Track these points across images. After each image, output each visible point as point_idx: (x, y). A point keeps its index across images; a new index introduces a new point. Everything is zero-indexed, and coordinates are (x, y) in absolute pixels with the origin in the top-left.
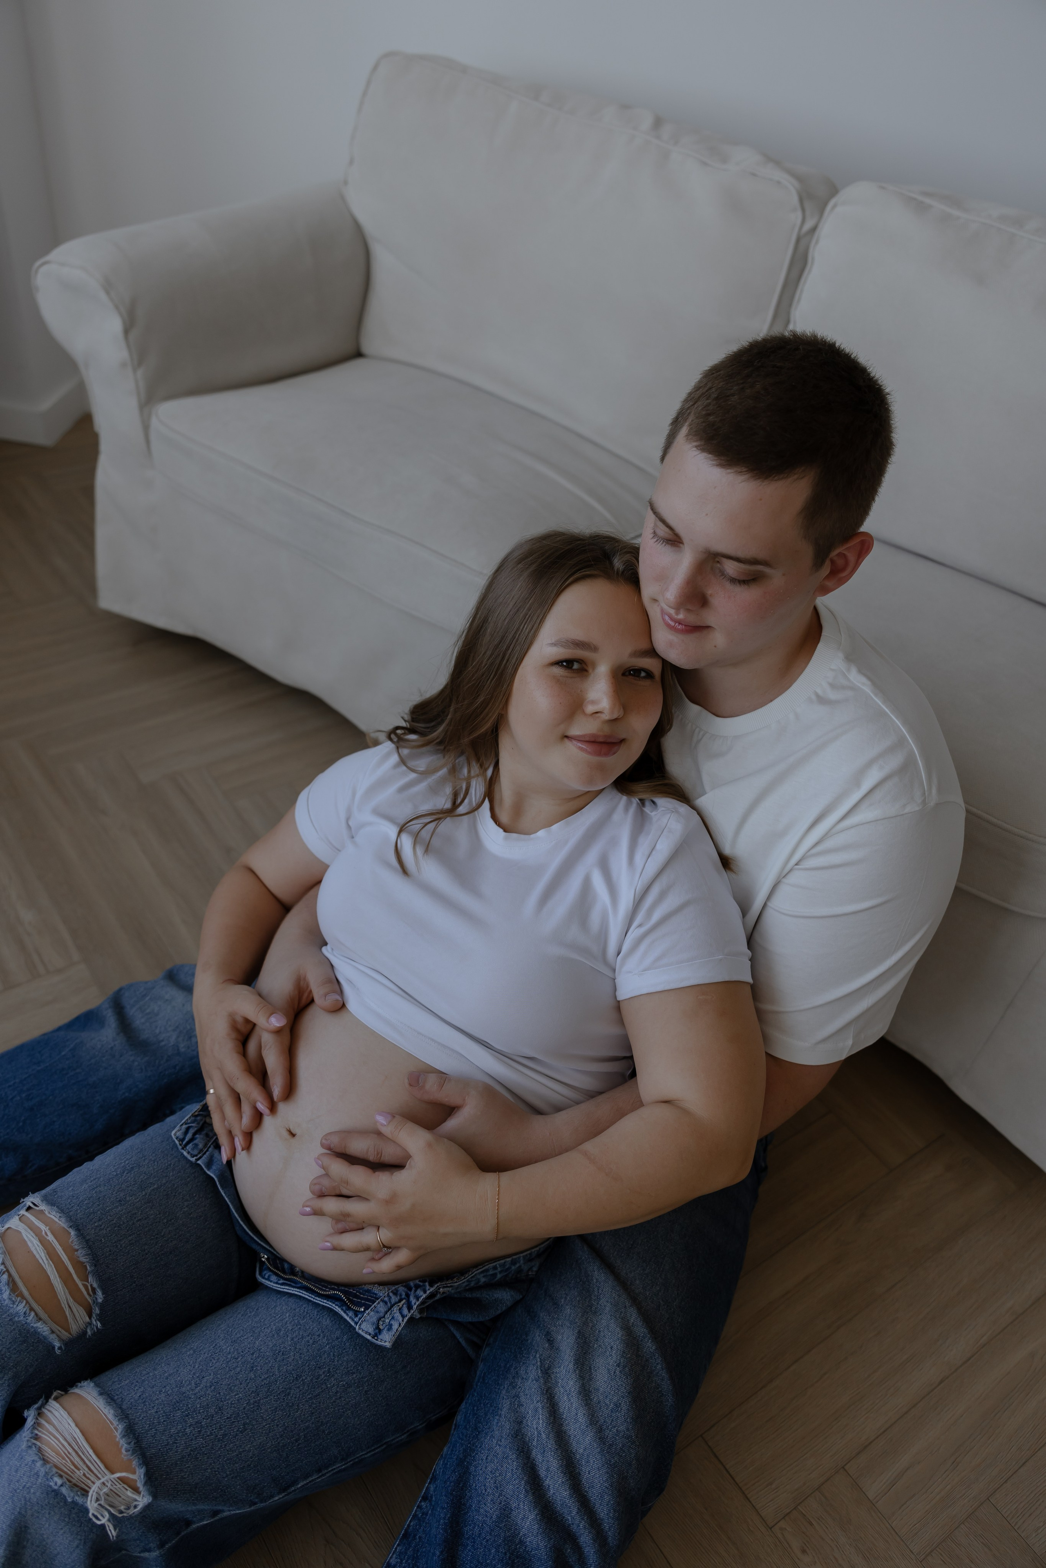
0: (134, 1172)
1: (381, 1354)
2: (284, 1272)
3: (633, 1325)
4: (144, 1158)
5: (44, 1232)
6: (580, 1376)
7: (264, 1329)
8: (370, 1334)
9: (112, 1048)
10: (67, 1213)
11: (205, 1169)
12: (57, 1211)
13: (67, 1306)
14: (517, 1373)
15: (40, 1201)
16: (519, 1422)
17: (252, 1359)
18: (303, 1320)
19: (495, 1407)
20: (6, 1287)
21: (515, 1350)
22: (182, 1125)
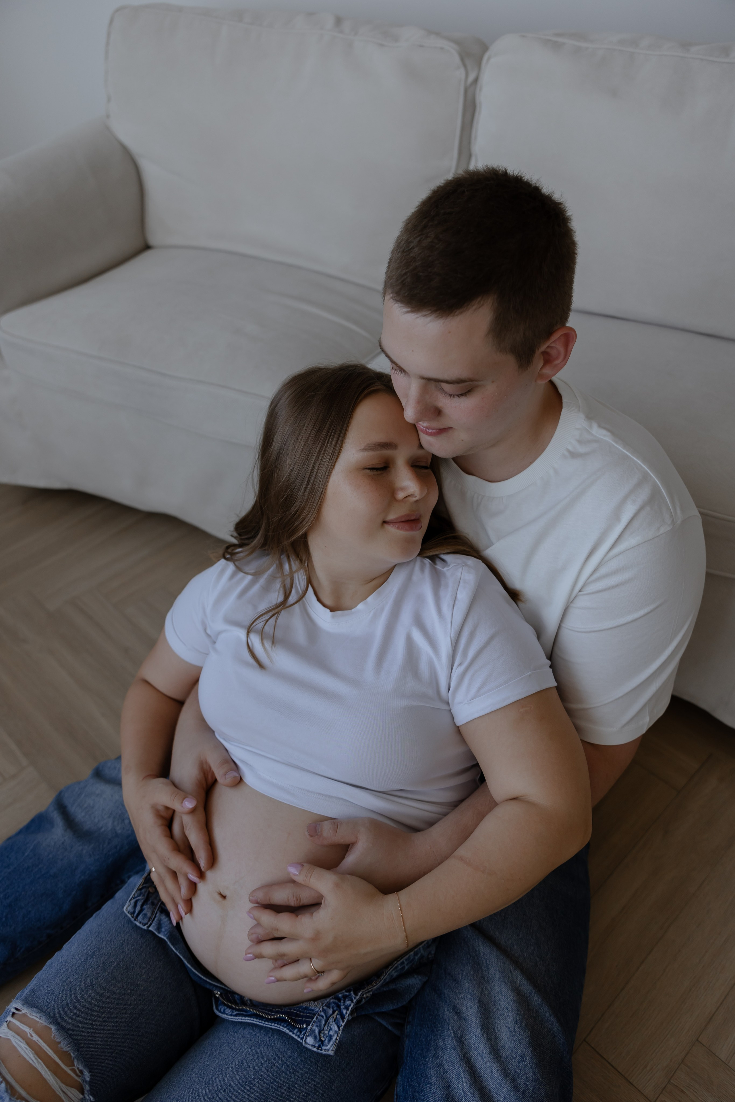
0: (96, 956)
1: (327, 1060)
2: (236, 1003)
3: (520, 985)
4: (102, 941)
5: (29, 1034)
6: (487, 1039)
7: (230, 1065)
8: (315, 1047)
9: (63, 843)
10: (46, 1010)
11: (156, 933)
12: (37, 1012)
13: (61, 1092)
14: (437, 1045)
15: (21, 1006)
16: (447, 1086)
17: (225, 1095)
18: (259, 1048)
19: (425, 1077)
20: (6, 1094)
21: (431, 1025)
22: (131, 900)
